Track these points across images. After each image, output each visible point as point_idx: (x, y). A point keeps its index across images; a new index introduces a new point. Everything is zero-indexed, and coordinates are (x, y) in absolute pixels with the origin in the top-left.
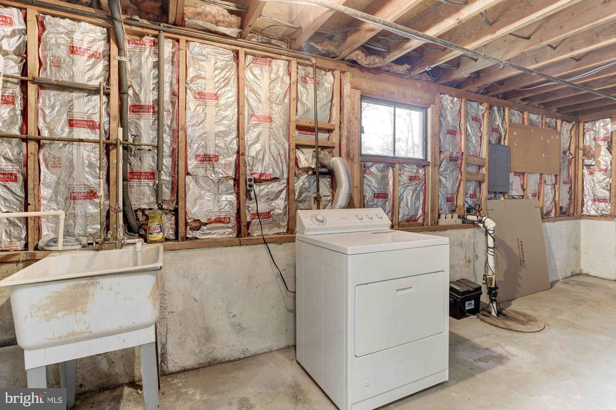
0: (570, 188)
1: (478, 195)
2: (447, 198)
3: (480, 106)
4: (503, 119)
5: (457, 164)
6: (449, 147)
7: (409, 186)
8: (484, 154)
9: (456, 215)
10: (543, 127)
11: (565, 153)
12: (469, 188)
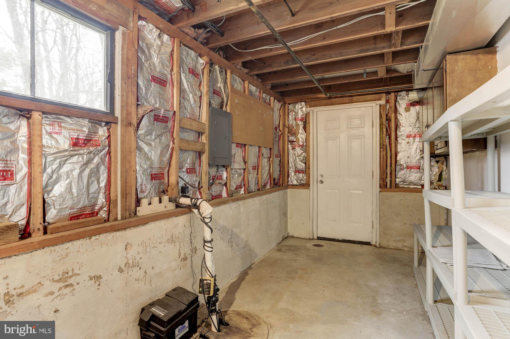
0: (280, 162)
1: (197, 168)
2: (152, 175)
3: (199, 58)
4: (225, 83)
5: (167, 126)
6: (156, 101)
7: (72, 156)
8: (204, 118)
9: (165, 198)
10: (261, 100)
11: (276, 129)
12: (185, 161)
